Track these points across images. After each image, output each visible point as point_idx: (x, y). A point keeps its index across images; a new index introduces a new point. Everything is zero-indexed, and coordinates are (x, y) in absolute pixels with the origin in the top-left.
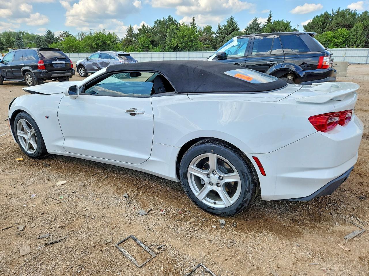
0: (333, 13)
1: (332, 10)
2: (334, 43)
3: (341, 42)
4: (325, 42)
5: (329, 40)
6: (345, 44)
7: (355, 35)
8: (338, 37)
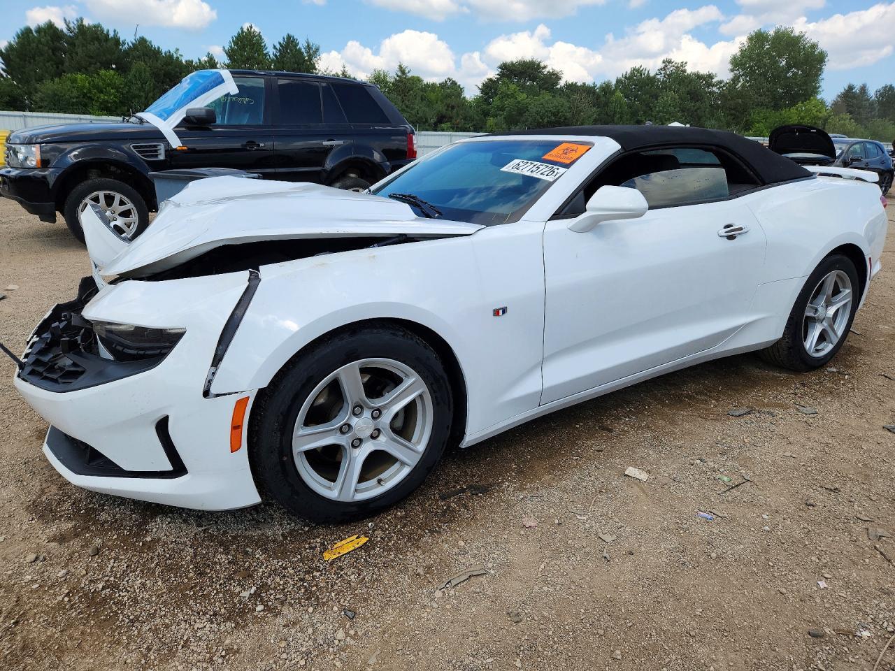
0: (69, 29)
1: (65, 20)
2: (101, 103)
3: (115, 102)
4: (77, 98)
5: (85, 95)
6: (126, 108)
7: (142, 89)
8: (106, 89)
